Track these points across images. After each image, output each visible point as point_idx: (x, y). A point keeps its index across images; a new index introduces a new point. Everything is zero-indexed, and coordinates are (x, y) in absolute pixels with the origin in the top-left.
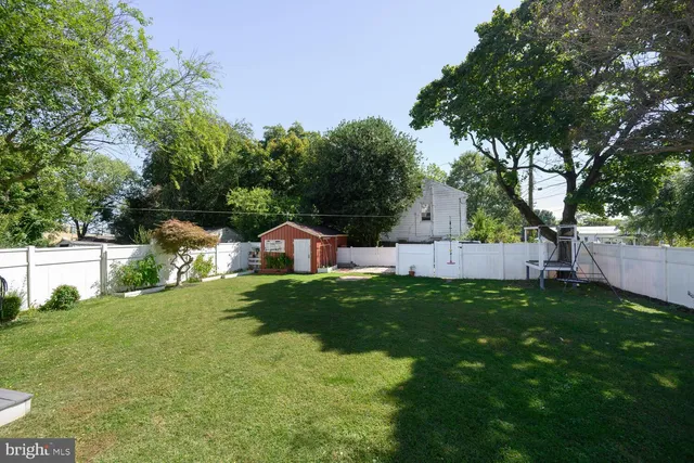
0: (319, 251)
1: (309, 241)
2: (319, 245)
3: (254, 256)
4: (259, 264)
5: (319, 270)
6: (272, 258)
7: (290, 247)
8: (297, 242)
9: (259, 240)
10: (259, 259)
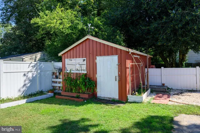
0: (129, 71)
1: (115, 58)
2: (129, 64)
3: (57, 77)
4: (61, 85)
5: (131, 98)
6: (72, 80)
7: (92, 67)
8: (100, 60)
9: (60, 59)
10: (61, 80)
